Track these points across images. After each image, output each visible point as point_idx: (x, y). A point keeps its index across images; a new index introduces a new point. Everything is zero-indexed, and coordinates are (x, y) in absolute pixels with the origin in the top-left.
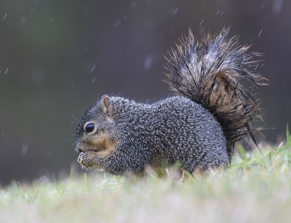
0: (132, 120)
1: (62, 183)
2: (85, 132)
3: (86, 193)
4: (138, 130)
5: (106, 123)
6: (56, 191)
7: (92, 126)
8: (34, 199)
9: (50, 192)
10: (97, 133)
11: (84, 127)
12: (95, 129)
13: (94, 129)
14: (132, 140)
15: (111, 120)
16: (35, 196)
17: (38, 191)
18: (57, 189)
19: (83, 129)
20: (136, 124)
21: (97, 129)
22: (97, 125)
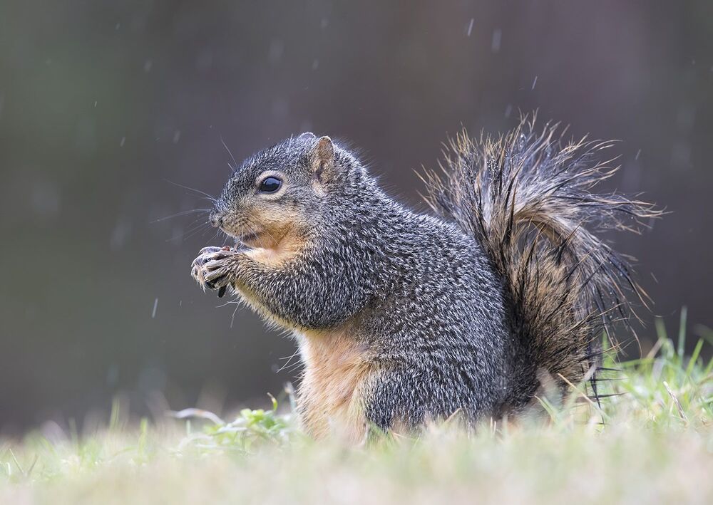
0: (366, 213)
1: (91, 442)
2: (254, 190)
3: (144, 464)
4: (368, 238)
5: (308, 192)
6: (77, 459)
7: (277, 182)
8: (26, 475)
9: (64, 461)
10: (279, 201)
11: (257, 178)
12: (279, 192)
13: (277, 191)
14: (347, 250)
15: (320, 191)
16: (29, 469)
17: (36, 457)
18: (79, 455)
19: (253, 180)
20: (368, 225)
21: (285, 195)
22: (288, 186)
